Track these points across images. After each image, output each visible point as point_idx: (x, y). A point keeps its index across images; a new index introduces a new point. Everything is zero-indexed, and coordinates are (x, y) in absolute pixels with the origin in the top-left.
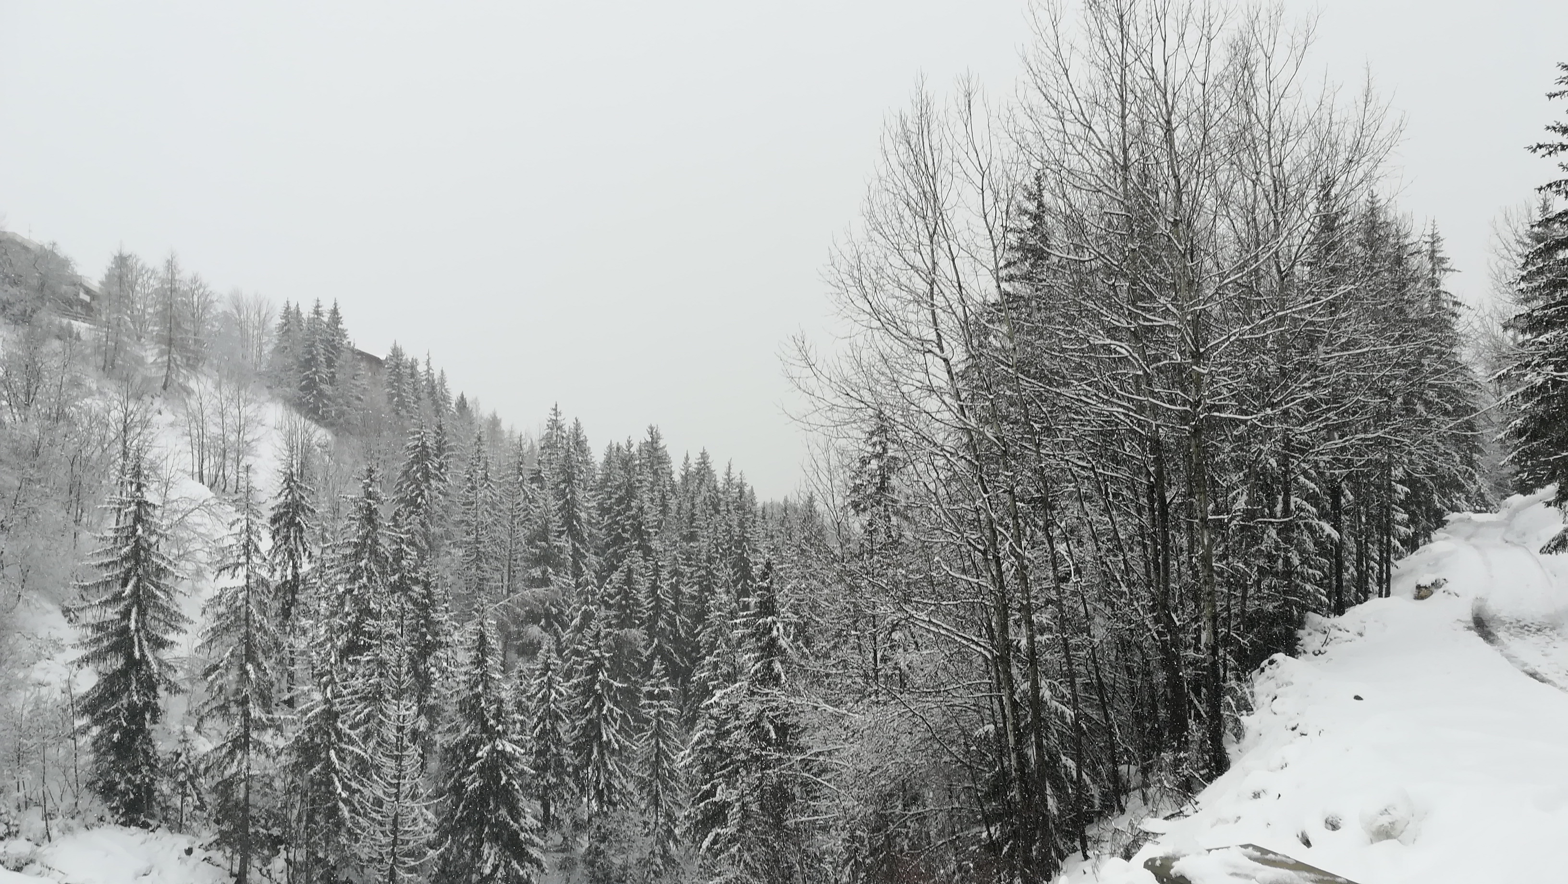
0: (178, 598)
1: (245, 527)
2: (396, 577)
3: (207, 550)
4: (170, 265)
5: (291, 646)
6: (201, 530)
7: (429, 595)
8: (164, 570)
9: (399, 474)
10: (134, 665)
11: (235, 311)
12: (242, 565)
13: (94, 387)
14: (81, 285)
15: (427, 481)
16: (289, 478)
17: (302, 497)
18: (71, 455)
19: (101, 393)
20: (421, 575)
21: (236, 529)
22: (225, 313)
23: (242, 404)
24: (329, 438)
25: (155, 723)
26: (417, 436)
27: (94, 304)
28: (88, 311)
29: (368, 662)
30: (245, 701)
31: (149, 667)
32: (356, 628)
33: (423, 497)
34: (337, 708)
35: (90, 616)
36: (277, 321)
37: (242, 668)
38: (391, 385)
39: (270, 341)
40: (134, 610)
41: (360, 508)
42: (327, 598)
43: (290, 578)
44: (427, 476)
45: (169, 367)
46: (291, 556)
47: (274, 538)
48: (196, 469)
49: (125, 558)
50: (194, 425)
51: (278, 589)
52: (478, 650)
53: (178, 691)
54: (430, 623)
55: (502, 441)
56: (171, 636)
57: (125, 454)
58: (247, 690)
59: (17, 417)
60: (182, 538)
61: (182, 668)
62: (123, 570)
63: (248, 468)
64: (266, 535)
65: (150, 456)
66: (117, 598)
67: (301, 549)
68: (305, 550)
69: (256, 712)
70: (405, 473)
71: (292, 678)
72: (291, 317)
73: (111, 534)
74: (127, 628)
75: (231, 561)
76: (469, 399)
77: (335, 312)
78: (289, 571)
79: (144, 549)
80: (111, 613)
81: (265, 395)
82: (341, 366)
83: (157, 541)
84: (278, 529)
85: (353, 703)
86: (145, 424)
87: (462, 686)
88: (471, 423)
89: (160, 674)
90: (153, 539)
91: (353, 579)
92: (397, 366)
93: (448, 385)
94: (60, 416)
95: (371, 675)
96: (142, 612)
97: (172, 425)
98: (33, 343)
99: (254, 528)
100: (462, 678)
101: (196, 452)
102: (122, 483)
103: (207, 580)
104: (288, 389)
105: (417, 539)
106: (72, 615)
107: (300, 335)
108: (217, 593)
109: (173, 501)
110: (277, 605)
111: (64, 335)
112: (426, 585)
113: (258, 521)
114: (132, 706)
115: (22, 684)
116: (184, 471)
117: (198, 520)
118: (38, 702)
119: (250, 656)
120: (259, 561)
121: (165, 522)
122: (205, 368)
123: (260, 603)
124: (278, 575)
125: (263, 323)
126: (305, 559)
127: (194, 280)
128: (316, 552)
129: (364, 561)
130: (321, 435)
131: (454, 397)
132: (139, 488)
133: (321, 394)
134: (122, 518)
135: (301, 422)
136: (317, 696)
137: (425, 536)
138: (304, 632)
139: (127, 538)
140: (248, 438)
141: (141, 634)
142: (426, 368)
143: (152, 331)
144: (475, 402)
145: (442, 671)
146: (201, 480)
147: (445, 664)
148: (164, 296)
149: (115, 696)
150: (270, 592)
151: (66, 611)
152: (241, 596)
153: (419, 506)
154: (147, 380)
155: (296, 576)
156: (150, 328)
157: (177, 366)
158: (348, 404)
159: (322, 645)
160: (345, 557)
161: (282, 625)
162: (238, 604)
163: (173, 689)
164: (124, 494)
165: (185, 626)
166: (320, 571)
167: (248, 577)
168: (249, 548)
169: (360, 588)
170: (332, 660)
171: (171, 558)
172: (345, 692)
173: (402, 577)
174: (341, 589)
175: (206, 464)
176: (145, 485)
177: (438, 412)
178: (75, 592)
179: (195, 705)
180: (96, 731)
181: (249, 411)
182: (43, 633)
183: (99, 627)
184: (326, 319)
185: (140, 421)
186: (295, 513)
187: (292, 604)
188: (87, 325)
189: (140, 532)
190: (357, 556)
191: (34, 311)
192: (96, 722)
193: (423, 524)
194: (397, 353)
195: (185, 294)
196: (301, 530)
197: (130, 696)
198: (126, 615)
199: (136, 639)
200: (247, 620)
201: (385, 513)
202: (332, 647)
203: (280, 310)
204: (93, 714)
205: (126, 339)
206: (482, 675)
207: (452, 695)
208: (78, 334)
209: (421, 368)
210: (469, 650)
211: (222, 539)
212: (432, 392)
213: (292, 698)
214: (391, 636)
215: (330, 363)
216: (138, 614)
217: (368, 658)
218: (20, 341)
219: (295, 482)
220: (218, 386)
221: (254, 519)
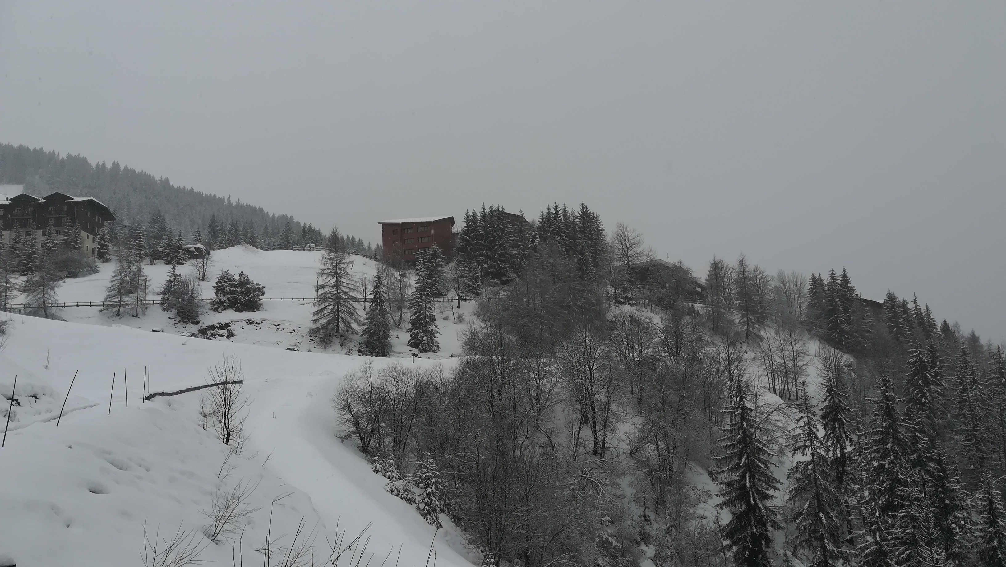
0: (772, 468)
1: (806, 422)
2: (915, 456)
3: (784, 437)
4: (742, 263)
5: (846, 502)
6: (779, 424)
7: (943, 470)
8: (762, 449)
9: (905, 382)
10: (752, 509)
11: (782, 285)
12: (808, 446)
13: (709, 340)
14: (696, 282)
15: (928, 386)
16: (830, 389)
17: (840, 401)
18: (704, 380)
19: (713, 344)
20: (933, 455)
21: (802, 423)
22: (776, 287)
23: (793, 343)
24: (852, 360)
25: (768, 547)
26: (915, 354)
27: (704, 292)
28: (701, 298)
29: (903, 517)
30: (821, 539)
31: (760, 511)
32: (891, 491)
33: (926, 398)
34: (885, 548)
35: (723, 477)
36: (808, 287)
37: (817, 515)
38: (889, 320)
39: (805, 301)
40: (748, 475)
41: (882, 407)
42: (867, 470)
43: (839, 455)
44: (927, 382)
45: (748, 324)
46: (838, 441)
47: (825, 429)
48: (771, 386)
49: (739, 442)
50: (766, 358)
51: (832, 462)
52: (989, 513)
53: (780, 528)
54: (946, 491)
55: (982, 353)
56: (771, 492)
57: (731, 380)
58: (821, 531)
59: (673, 361)
60: (769, 430)
61: (779, 513)
62: (738, 449)
63: (804, 383)
64: (820, 427)
65: (744, 379)
66: (737, 467)
67: (844, 436)
68: (847, 437)
69: (830, 546)
70: (909, 381)
71: (850, 524)
72: (816, 283)
73: (729, 428)
74: (745, 485)
75: (801, 444)
76: (950, 323)
77: (844, 276)
78: (838, 451)
79: (748, 436)
80: (735, 476)
81: (807, 335)
82: (854, 312)
83: (755, 431)
84: (827, 423)
85: (895, 546)
86: (740, 360)
87: (979, 540)
88: (955, 342)
89: (767, 516)
90: (753, 430)
91: (884, 456)
92: (893, 306)
93: (933, 315)
94: (694, 359)
95: (907, 527)
96: (752, 476)
97: (754, 359)
98: (676, 318)
99: (813, 422)
100: (979, 534)
101: (770, 375)
102: (731, 396)
103: (787, 456)
104: (820, 331)
105: (926, 428)
106: (714, 477)
107: (824, 294)
108: (795, 465)
109: (761, 406)
110: (833, 474)
111: (692, 312)
112: (939, 462)
113: (814, 418)
114: (753, 535)
115: (692, 517)
116: (765, 387)
117: (776, 418)
118: (702, 528)
119: (821, 508)
120: (818, 444)
121: (758, 420)
122: (769, 323)
123: (823, 471)
124: (831, 453)
125: (800, 290)
126: (847, 443)
127: (756, 270)
128: (855, 438)
129: (889, 445)
130: (846, 359)
131: (939, 323)
132: (741, 400)
133: (843, 332)
134: (733, 418)
135: (831, 351)
136: (870, 539)
137: (932, 426)
138: (854, 493)
139: (738, 430)
140: (800, 364)
141: (753, 490)
142: (914, 305)
143: (736, 304)
144: (956, 325)
145: (962, 527)
146: (775, 393)
147: (963, 522)
148: (741, 282)
149: (744, 528)
150: (828, 465)
151: (710, 474)
152: (810, 467)
153: (924, 404)
154: (737, 333)
155: (843, 454)
156: (735, 302)
157: (752, 323)
158: (862, 337)
159: (867, 503)
160: (875, 441)
161: (838, 488)
162: (809, 472)
163: (776, 525)
164: (733, 403)
165: (778, 486)
166: (859, 451)
167: (813, 455)
168: (811, 436)
169: (889, 463)
170: (877, 514)
171: (764, 442)
172: (889, 537)
173: (919, 456)
174: (875, 464)
175: (777, 382)
176: (745, 397)
177: (928, 336)
178: (713, 463)
179: (791, 538)
180: (735, 549)
181: (798, 347)
182: (700, 487)
183: (729, 484)
184: (839, 282)
185: (737, 358)
186: (837, 413)
187: (842, 474)
188: (701, 305)
189: (745, 426)
190: (884, 441)
191: (674, 302)
192: (735, 543)
193: (929, 418)
194: (891, 298)
195: (752, 279)
196: (842, 424)
197: (752, 528)
198: (743, 477)
199: (751, 493)
200: (816, 483)
201: (900, 410)
202: (875, 504)
203: (809, 280)
204: (732, 538)
205: (723, 310)
206: (995, 533)
207: (972, 546)
208: (698, 311)
209: (911, 306)
210: (981, 512)
211: (793, 430)
212: (921, 323)
213: (852, 538)
214: (917, 499)
215: (846, 311)
216: (750, 477)
217: (903, 514)
218: (670, 319)
219: (834, 391)
220: (778, 333)
221: (812, 417)
